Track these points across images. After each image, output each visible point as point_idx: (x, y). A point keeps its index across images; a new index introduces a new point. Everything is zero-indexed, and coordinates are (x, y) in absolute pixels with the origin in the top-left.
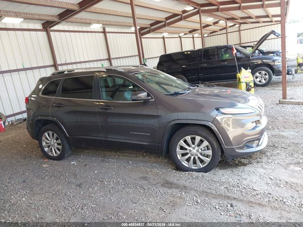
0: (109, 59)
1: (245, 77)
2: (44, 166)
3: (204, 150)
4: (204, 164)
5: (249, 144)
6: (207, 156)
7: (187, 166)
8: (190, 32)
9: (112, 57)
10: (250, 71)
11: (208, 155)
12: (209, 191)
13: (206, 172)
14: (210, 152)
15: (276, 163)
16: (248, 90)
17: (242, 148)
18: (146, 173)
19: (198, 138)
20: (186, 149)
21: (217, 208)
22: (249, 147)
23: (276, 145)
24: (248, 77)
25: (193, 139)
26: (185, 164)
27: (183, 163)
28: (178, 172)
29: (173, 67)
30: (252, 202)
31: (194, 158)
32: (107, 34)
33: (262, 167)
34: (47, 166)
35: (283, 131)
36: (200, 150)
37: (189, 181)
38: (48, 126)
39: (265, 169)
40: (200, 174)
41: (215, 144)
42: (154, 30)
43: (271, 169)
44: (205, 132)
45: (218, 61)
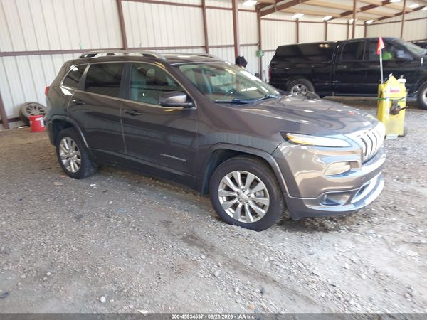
0: (206, 47)
1: (392, 91)
2: (56, 183)
3: (258, 197)
4: (257, 217)
5: (332, 197)
6: (263, 207)
7: (232, 216)
8: (343, 15)
9: (210, 44)
10: (404, 81)
11: (264, 205)
12: (243, 261)
13: (258, 230)
14: (266, 201)
15: (380, 236)
16: (393, 112)
17: (315, 203)
18: (174, 217)
19: (251, 177)
20: (233, 191)
21: (237, 289)
22: (330, 203)
23: (399, 208)
24: (398, 91)
25: (244, 177)
26: (230, 212)
27: (226, 211)
28: (219, 223)
29: (298, 66)
30: (296, 293)
31: (243, 206)
32: (207, 10)
33: (353, 239)
34: (60, 184)
35: (423, 186)
36: (253, 195)
37: (224, 239)
38: (67, 130)
39: (356, 242)
40: (247, 232)
41: (275, 189)
42: (280, 8)
43: (365, 245)
44: (262, 169)
45: (366, 62)
